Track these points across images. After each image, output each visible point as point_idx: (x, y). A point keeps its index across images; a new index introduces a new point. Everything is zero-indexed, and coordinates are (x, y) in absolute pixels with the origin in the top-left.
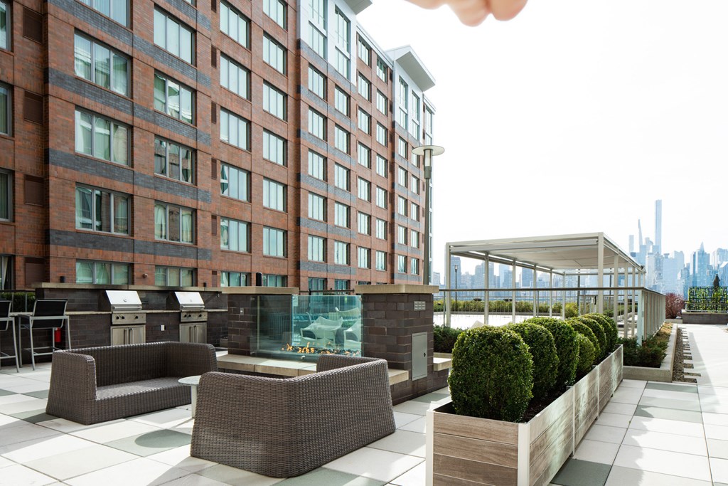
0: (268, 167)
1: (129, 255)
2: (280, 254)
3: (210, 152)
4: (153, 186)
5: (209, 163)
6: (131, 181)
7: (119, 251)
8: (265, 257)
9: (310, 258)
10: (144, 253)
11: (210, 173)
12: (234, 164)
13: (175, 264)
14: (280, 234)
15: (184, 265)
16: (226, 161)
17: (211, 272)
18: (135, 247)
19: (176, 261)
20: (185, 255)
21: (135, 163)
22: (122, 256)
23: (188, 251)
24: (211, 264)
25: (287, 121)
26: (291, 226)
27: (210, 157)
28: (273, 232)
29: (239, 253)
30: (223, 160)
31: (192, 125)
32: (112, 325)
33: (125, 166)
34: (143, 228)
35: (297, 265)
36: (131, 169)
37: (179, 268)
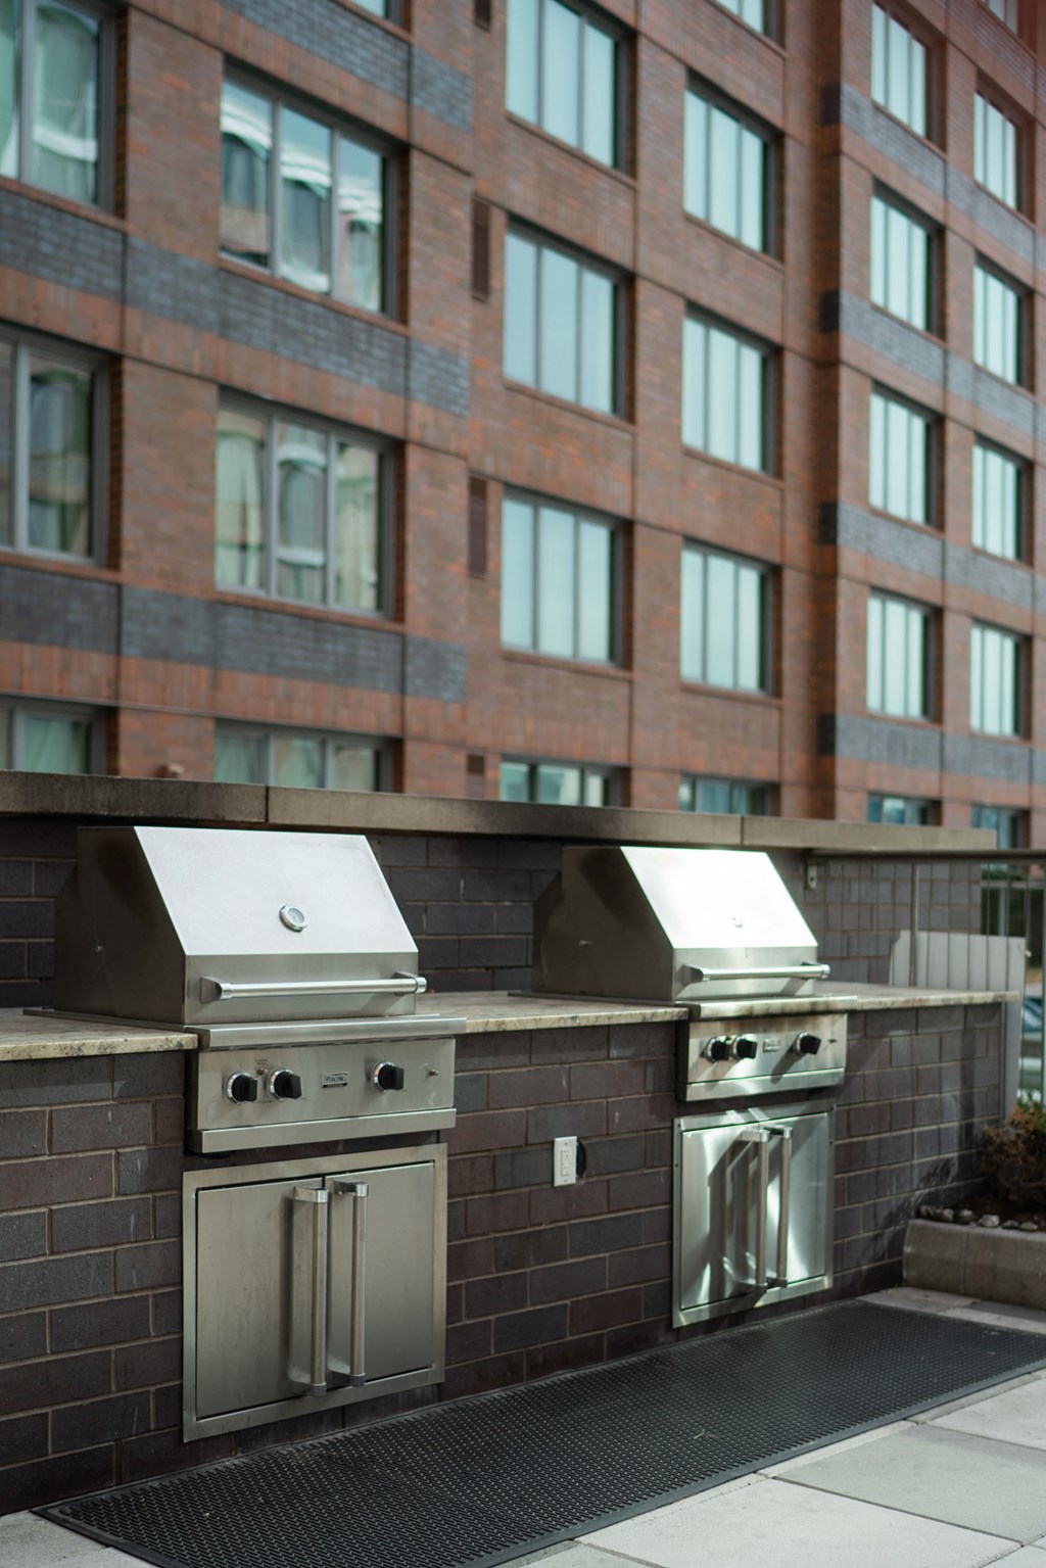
0: (706, 254)
1: (98, 663)
2: (749, 680)
3: (464, 161)
4: (212, 316)
5: (463, 215)
6: (111, 283)
7: (51, 643)
8: (690, 690)
9: (873, 701)
10: (165, 656)
11: (464, 267)
12: (562, 229)
13: (304, 714)
14: (750, 579)
15: (345, 720)
16: (530, 213)
17: (461, 759)
18: (127, 626)
19: (307, 703)
20: (347, 673)
21: (135, 193)
22: (66, 668)
23: (365, 650)
24: (464, 719)
25: (782, 43)
26: (794, 545)
27: (467, 187)
28: (721, 567)
29: (578, 670)
30: (519, 208)
31: (389, 25)
32: (190, 1150)
33: (87, 208)
34: (164, 527)
35: (823, 735)
36: (112, 221)
37: (326, 737)
